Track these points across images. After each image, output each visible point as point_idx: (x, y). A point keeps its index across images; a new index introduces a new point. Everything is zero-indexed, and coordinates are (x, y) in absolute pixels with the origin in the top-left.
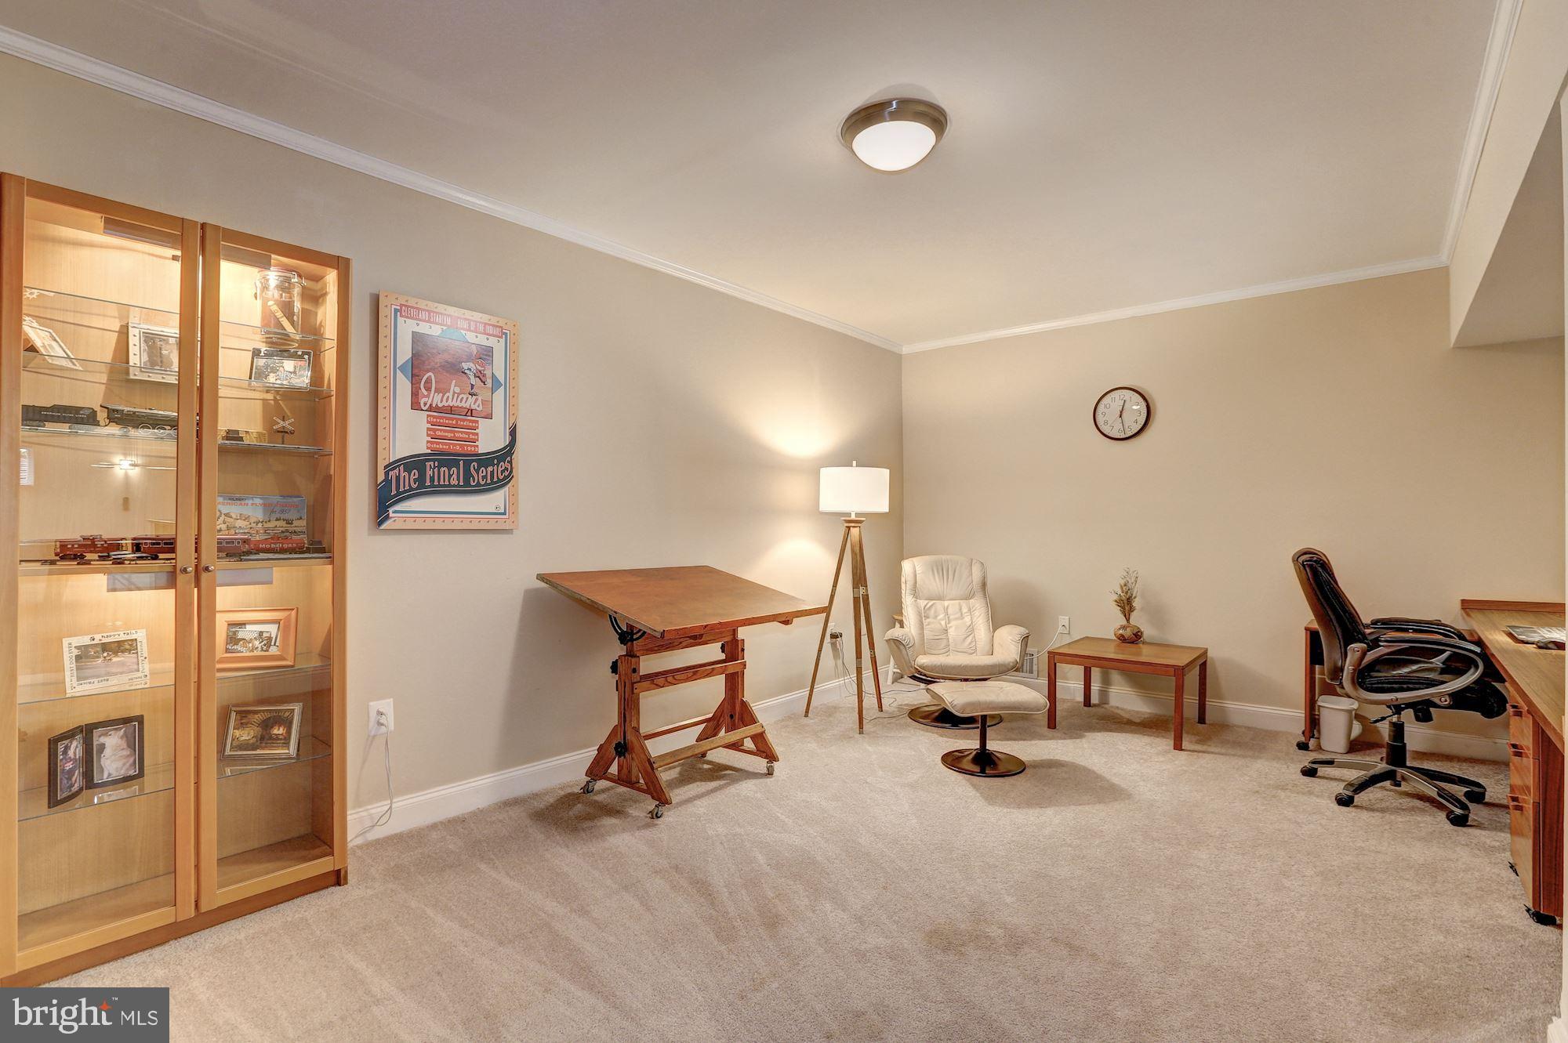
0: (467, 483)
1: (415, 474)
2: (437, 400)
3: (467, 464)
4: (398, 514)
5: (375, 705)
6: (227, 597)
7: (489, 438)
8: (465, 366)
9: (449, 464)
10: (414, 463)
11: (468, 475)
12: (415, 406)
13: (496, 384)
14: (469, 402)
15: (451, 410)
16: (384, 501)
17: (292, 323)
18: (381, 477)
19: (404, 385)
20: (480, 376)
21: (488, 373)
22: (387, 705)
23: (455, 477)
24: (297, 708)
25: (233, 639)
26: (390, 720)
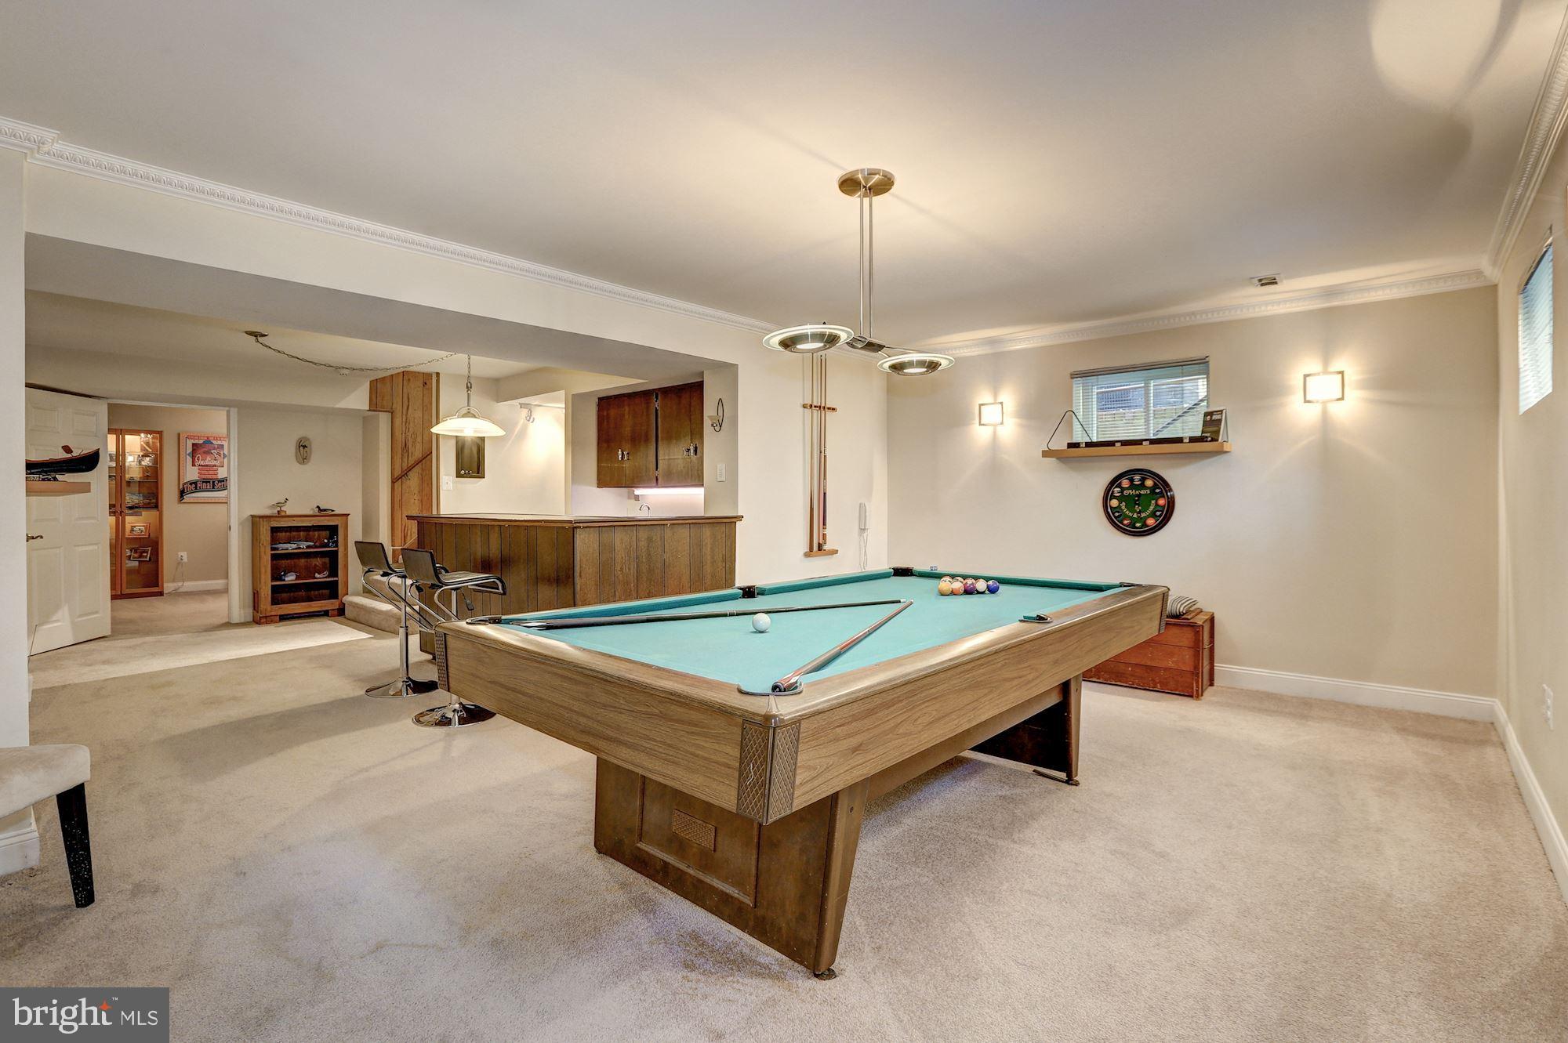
0: (213, 488)
1: (194, 486)
2: (202, 463)
3: (213, 482)
4: (187, 498)
5: (180, 554)
6: (128, 519)
7: (222, 473)
8: (213, 451)
9: (206, 482)
10: (195, 483)
11: (214, 485)
12: (194, 465)
13: (225, 456)
14: (214, 463)
15: (207, 465)
16: (182, 493)
17: (149, 447)
18: (181, 487)
19: (189, 459)
20: (219, 454)
21: (222, 453)
22: (184, 555)
23: (209, 486)
24: (150, 549)
25: (132, 530)
26: (185, 559)
